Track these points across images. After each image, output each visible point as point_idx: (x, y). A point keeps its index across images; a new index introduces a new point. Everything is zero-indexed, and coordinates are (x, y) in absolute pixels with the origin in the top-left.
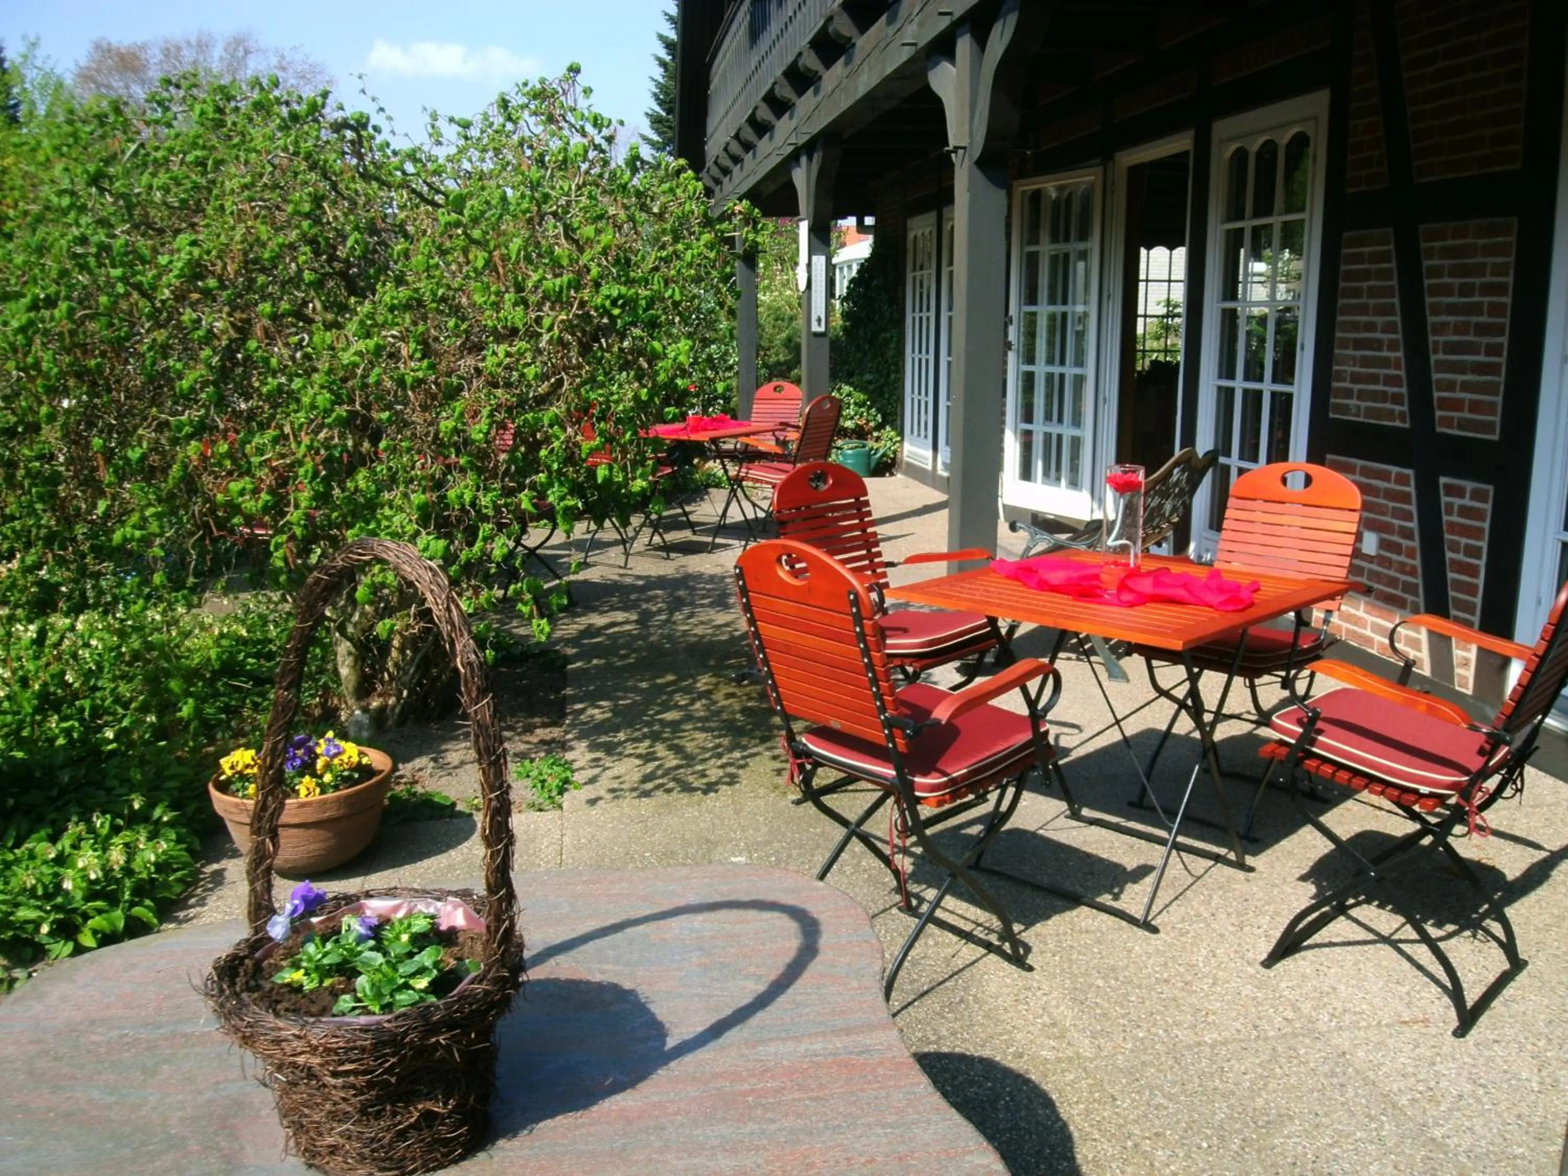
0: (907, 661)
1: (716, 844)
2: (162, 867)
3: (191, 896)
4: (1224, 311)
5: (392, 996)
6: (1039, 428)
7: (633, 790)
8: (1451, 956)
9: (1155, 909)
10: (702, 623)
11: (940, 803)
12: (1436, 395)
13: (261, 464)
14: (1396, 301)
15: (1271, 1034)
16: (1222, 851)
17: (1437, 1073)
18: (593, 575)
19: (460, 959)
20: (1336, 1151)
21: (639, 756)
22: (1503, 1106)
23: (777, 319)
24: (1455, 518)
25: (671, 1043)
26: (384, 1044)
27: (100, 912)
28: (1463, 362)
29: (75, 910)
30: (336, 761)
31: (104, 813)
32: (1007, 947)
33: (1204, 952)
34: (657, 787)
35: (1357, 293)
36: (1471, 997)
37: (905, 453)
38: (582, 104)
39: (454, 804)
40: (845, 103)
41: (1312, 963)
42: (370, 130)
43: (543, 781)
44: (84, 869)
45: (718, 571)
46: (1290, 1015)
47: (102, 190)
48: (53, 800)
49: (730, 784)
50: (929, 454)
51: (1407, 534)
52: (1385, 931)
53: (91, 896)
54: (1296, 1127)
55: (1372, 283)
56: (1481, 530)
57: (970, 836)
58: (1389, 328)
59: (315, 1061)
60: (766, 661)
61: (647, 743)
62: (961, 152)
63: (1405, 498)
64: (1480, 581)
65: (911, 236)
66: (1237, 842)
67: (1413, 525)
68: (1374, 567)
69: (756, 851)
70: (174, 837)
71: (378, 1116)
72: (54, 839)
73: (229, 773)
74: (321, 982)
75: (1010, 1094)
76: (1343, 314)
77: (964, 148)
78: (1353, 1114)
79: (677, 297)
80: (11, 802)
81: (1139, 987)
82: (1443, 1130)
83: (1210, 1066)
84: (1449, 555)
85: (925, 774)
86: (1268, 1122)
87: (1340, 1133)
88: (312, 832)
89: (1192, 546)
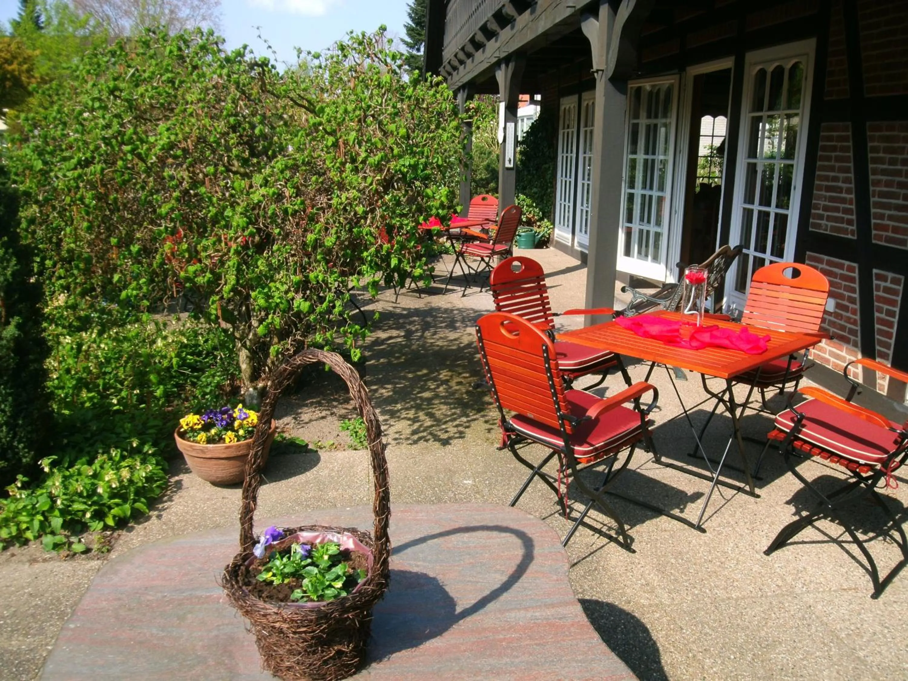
0: (566, 373)
1: (455, 473)
2: (149, 479)
3: (164, 496)
4: (749, 164)
5: (323, 591)
6: (636, 227)
7: (408, 439)
8: (870, 551)
9: (704, 519)
10: (441, 338)
11: (588, 461)
12: (873, 221)
13: (206, 257)
14: (851, 165)
15: (769, 594)
16: (742, 485)
17: (862, 620)
18: (378, 307)
19: (353, 568)
20: (805, 662)
21: (409, 419)
22: (898, 639)
23: (481, 153)
24: (881, 294)
25: (459, 610)
26: (322, 618)
27: (117, 505)
28: (890, 203)
29: (104, 505)
30: (245, 422)
31: (116, 448)
32: (621, 538)
33: (732, 545)
34: (420, 439)
35: (829, 159)
36: (882, 575)
37: (555, 235)
38: (386, 46)
39: (307, 445)
40: (530, 36)
41: (793, 553)
42: (270, 66)
43: (356, 432)
44: (109, 481)
45: (449, 306)
46: (780, 583)
47: (116, 97)
48: (87, 439)
49: (460, 437)
50: (570, 236)
51: (852, 300)
52: (834, 535)
53: (113, 496)
54: (783, 648)
55: (838, 154)
56: (896, 301)
57: (598, 472)
58: (846, 180)
59: (285, 626)
60: (491, 378)
61: (413, 412)
62: (600, 73)
63: (852, 280)
64: (894, 331)
65: (562, 108)
66: (750, 480)
67: (856, 296)
68: (832, 318)
69: (478, 477)
70: (154, 462)
71: (314, 653)
72: (90, 463)
73: (185, 427)
74: (283, 581)
75: (624, 624)
76: (819, 170)
77: (603, 71)
78: (814, 642)
79: (440, 162)
80: (65, 441)
81: (695, 564)
82: (865, 653)
83: (735, 611)
84: (876, 314)
85: (580, 445)
86: (768, 645)
87: (808, 652)
88: (232, 462)
89: (725, 300)
